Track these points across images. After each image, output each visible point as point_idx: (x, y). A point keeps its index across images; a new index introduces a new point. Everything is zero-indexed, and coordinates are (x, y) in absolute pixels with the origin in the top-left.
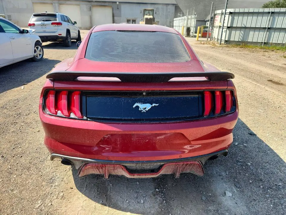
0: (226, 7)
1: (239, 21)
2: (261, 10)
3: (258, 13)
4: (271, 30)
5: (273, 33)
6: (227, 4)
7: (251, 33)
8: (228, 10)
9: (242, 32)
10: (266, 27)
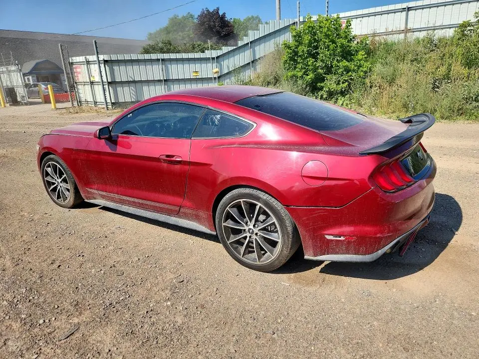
0: (97, 52)
1: (122, 73)
2: (141, 57)
3: (138, 61)
4: (169, 83)
5: (172, 86)
6: (97, 48)
7: (145, 88)
8: (101, 57)
9: (132, 88)
10: (161, 79)
